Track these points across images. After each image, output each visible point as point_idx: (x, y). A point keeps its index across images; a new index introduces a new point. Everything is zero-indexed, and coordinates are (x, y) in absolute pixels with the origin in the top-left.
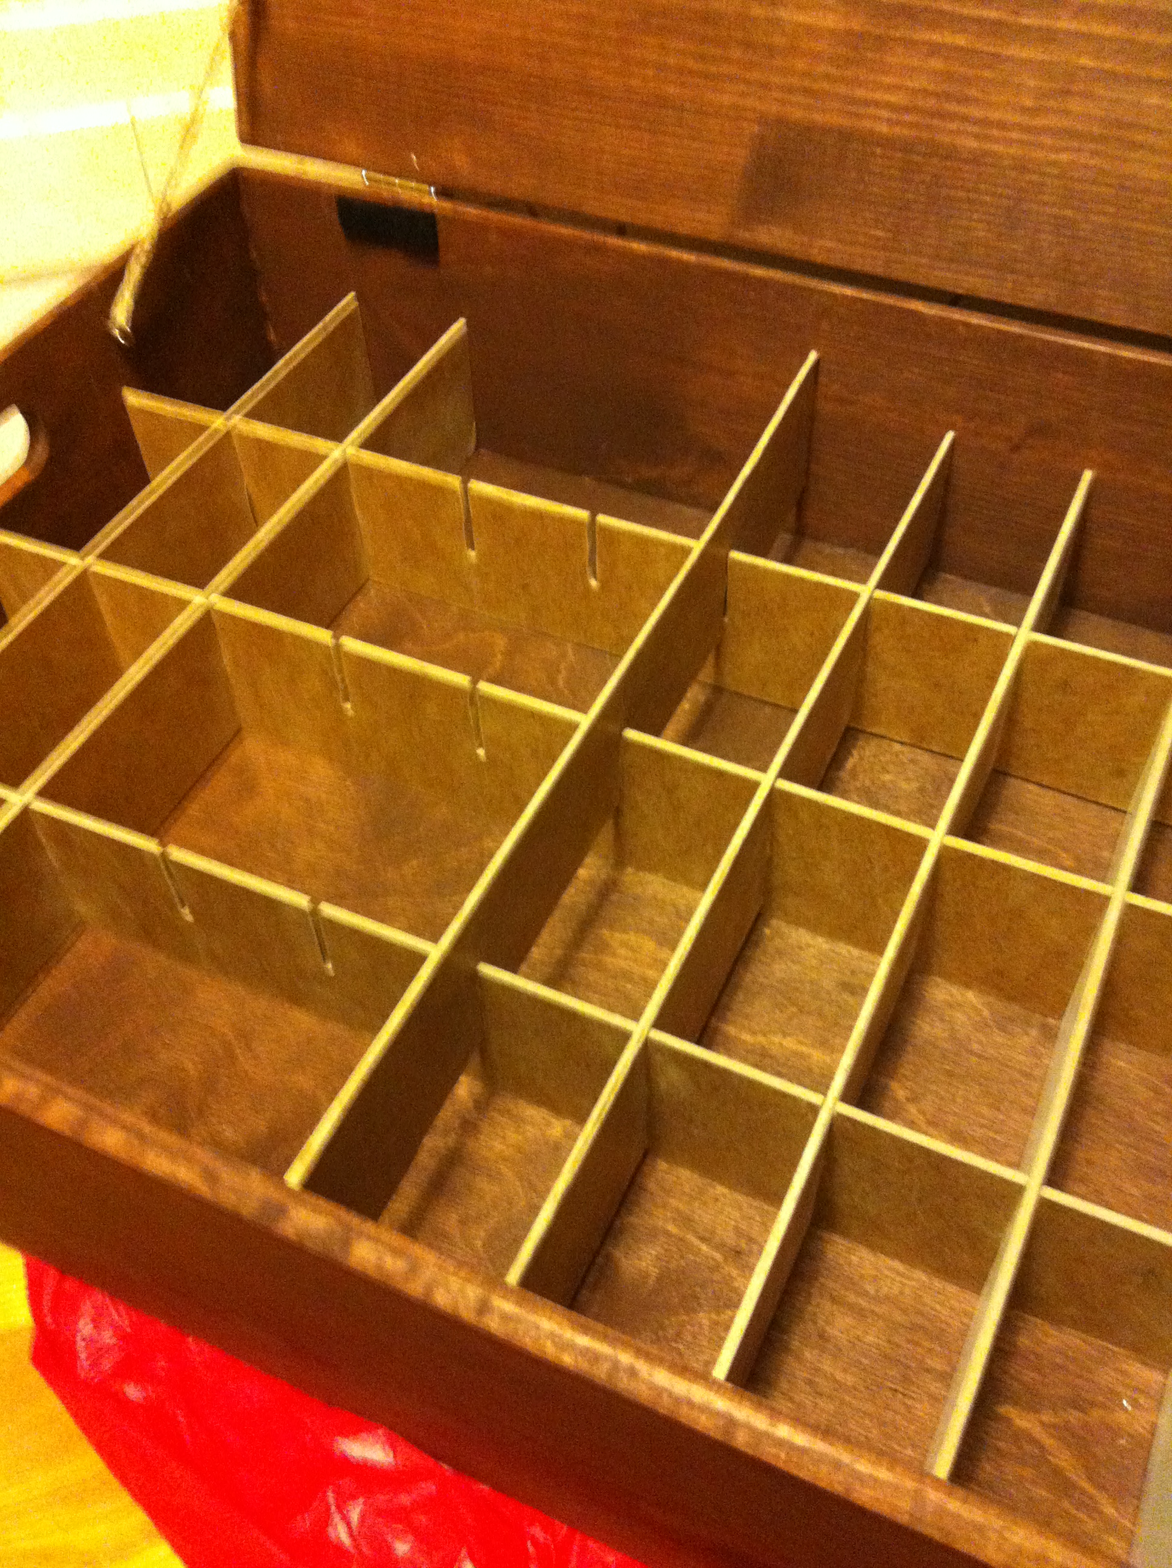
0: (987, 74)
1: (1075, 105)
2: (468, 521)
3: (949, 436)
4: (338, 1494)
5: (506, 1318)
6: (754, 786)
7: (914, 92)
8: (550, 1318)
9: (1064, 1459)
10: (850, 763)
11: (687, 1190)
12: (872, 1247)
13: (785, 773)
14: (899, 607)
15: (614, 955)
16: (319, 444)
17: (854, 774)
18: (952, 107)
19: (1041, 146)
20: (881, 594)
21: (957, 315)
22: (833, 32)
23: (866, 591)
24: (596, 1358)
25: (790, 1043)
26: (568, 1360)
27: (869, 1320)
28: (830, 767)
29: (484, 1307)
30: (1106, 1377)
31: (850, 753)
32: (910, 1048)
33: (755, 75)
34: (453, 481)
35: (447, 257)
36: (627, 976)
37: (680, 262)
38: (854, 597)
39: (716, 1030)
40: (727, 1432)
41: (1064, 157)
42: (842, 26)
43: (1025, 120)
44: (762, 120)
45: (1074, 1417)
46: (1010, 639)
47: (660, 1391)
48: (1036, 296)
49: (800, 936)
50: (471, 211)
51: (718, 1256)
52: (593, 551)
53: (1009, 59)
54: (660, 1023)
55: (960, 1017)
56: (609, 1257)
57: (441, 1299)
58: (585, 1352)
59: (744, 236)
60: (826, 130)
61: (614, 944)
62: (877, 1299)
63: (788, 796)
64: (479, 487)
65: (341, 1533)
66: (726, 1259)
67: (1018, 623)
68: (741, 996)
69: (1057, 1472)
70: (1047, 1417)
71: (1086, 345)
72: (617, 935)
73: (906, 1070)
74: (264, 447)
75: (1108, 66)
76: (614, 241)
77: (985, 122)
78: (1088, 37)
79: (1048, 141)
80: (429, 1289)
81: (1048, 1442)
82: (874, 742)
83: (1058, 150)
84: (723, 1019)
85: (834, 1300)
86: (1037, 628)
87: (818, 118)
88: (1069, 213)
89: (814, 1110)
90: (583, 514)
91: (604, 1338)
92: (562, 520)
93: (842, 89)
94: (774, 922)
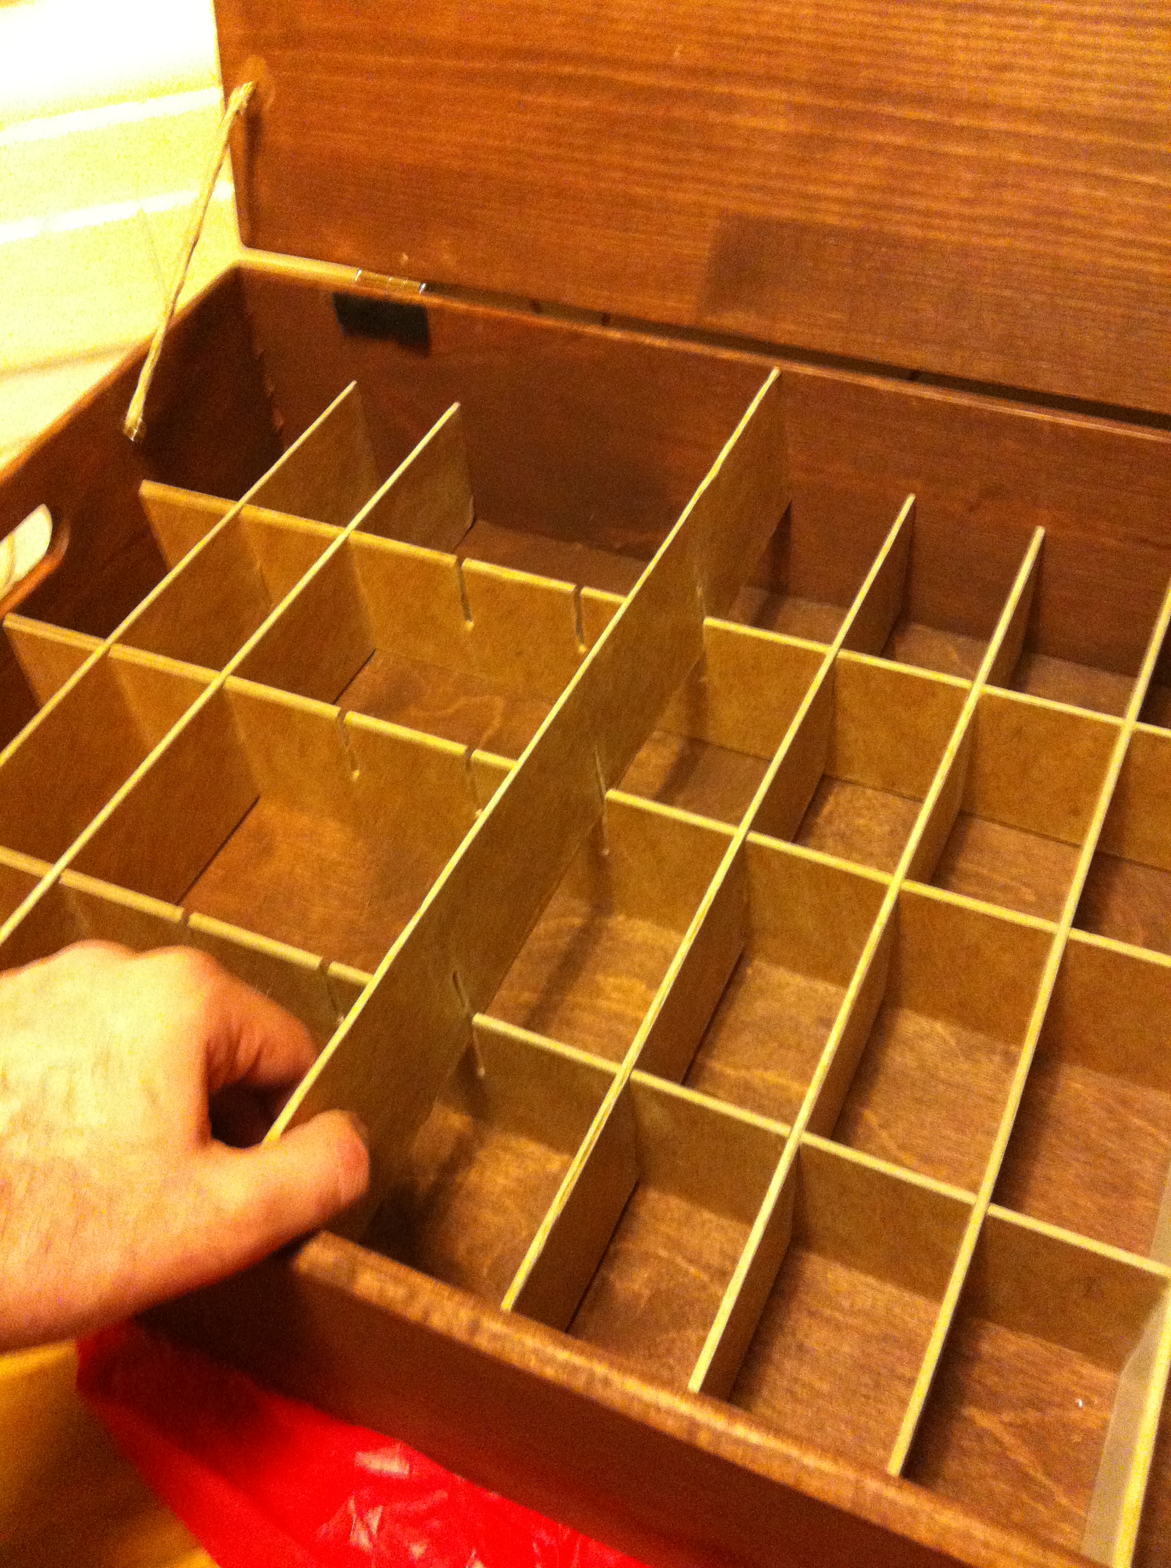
0: (928, 169)
1: (1008, 195)
2: (464, 598)
3: (910, 500)
4: (358, 1503)
5: (495, 1337)
6: (727, 840)
7: (860, 187)
8: (534, 1336)
9: (1022, 1456)
10: (826, 810)
11: (676, 1216)
12: (848, 1264)
13: (757, 826)
14: (862, 667)
15: (608, 998)
16: (325, 529)
17: (829, 821)
18: (898, 201)
19: (979, 233)
20: (845, 654)
21: (911, 390)
22: (785, 135)
23: (831, 651)
24: (575, 1370)
25: (771, 1076)
26: (549, 1372)
27: (844, 1333)
28: (806, 814)
29: (474, 1328)
30: (1062, 1378)
31: (825, 798)
32: (882, 1078)
33: (715, 175)
34: (450, 559)
35: (439, 347)
36: (619, 1017)
37: (652, 348)
38: (820, 657)
39: (702, 1067)
40: (690, 1433)
41: (1002, 242)
42: (792, 128)
43: (966, 211)
44: (723, 214)
45: (1032, 1415)
46: (965, 693)
47: (633, 1398)
48: (984, 369)
49: (780, 975)
50: (459, 306)
51: (705, 1277)
52: (579, 623)
53: (946, 155)
54: (641, 1064)
55: (929, 1046)
56: (605, 1281)
57: (437, 1322)
58: (564, 1366)
59: (711, 320)
60: (782, 225)
61: (608, 989)
62: (853, 1313)
63: (759, 849)
64: (472, 565)
65: (362, 1539)
66: (712, 1280)
67: (972, 678)
68: (724, 1034)
69: (1017, 1467)
70: (1007, 1417)
71: (1030, 414)
72: (611, 980)
73: (877, 1098)
74: (274, 532)
75: (1036, 160)
76: (593, 330)
77: (927, 213)
78: (1017, 135)
79: (985, 228)
80: (426, 1314)
81: (1008, 1439)
82: (849, 789)
83: (997, 237)
84: (709, 1055)
85: (812, 1314)
86: (991, 680)
87: (775, 212)
88: (1008, 293)
89: (782, 1140)
90: (569, 587)
91: (581, 1352)
92: (550, 592)
93: (794, 187)
94: (756, 962)
